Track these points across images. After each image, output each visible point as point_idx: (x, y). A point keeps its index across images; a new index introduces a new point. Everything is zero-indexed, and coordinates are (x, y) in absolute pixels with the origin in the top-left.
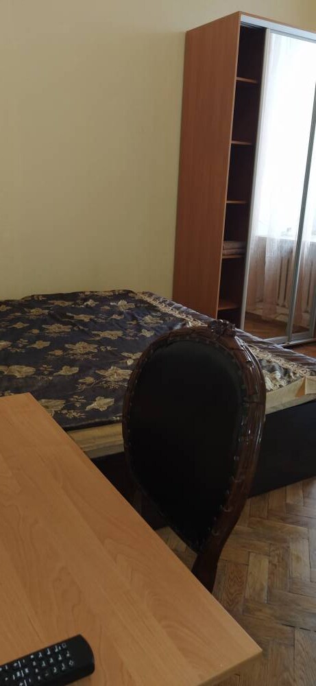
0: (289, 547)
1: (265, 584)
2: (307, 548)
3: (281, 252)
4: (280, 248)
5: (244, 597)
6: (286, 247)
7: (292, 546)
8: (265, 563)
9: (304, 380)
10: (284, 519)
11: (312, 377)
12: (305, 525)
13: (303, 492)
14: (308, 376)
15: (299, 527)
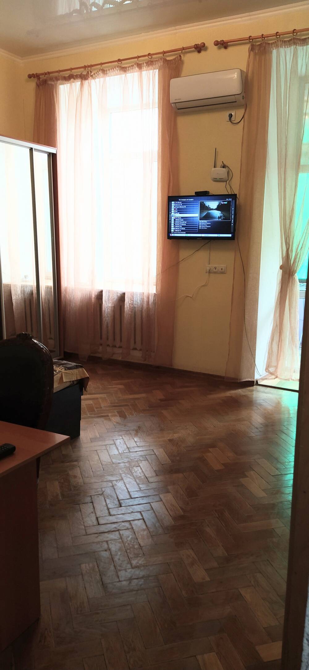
0: (68, 473)
1: (59, 492)
2: (79, 471)
3: (24, 294)
4: (23, 292)
5: (48, 501)
6: (28, 290)
7: (71, 473)
8: (56, 483)
9: (62, 374)
10: (63, 462)
11: (66, 371)
12: (76, 461)
13: (71, 446)
14: (63, 371)
15: (73, 463)
